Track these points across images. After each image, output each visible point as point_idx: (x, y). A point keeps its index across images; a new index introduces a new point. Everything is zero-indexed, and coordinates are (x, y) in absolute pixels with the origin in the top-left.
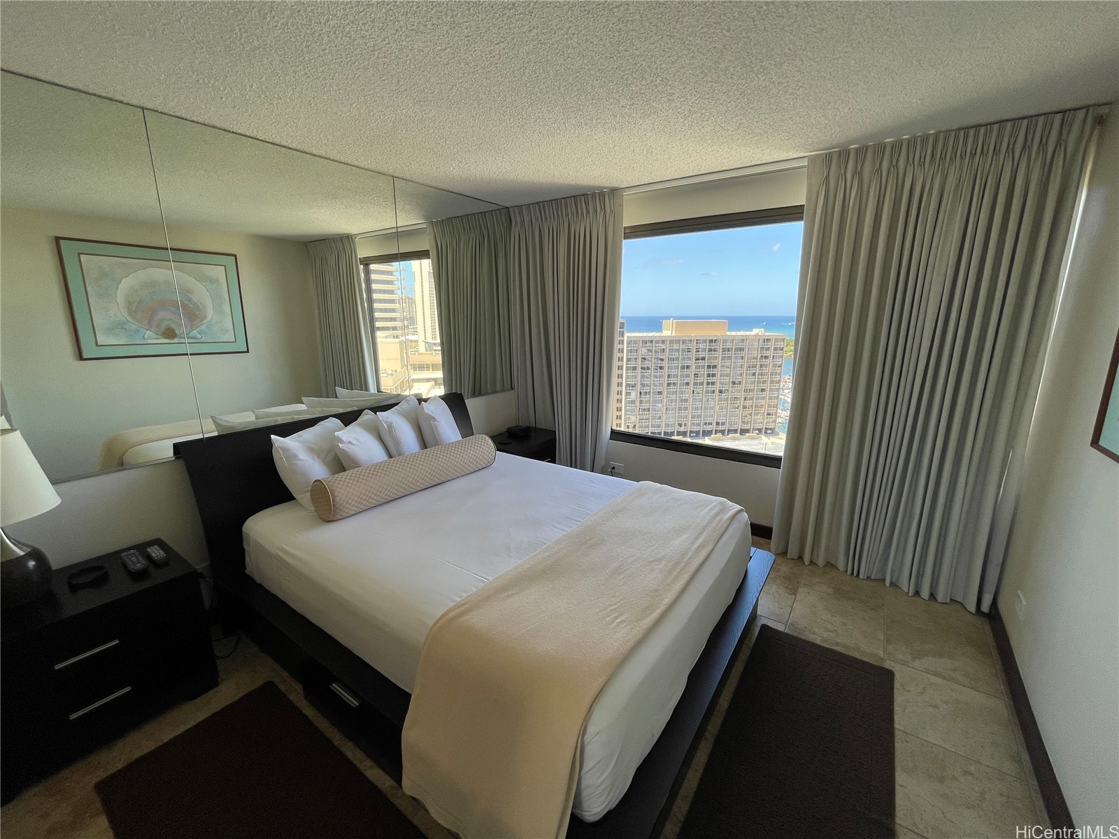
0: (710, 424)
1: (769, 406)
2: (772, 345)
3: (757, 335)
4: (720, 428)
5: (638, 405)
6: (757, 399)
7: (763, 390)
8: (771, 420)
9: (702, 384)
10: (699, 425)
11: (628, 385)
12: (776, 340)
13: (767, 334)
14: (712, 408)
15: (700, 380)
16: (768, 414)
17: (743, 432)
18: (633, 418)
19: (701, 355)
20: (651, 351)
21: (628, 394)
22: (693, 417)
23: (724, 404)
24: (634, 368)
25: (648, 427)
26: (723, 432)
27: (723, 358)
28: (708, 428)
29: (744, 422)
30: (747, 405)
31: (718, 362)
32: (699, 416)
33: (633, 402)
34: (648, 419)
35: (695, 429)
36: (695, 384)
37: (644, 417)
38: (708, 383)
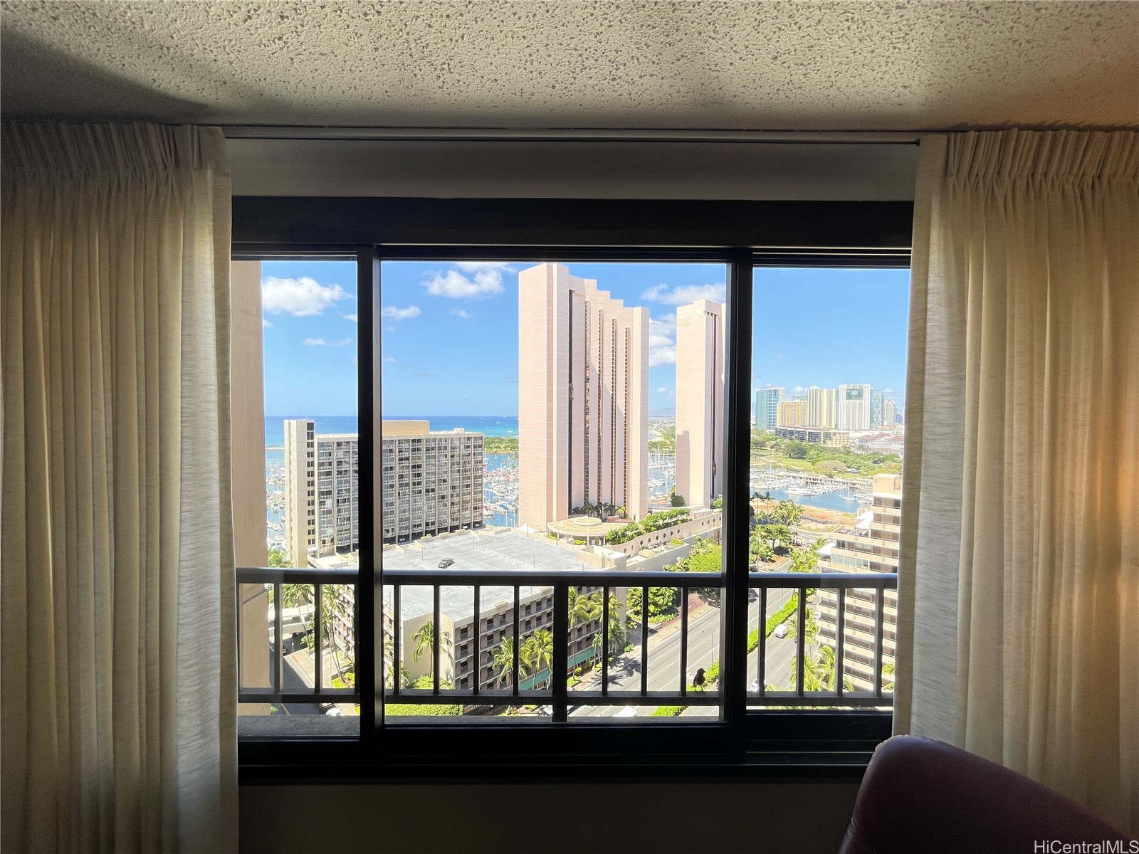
0: (420, 525)
1: (475, 500)
2: (472, 443)
3: (458, 434)
4: (431, 528)
5: (336, 515)
6: (464, 494)
7: (468, 486)
8: (478, 514)
9: (407, 485)
10: (407, 528)
11: (322, 493)
12: (475, 438)
13: (467, 433)
14: (420, 509)
15: (405, 481)
16: (475, 508)
17: (453, 529)
18: (330, 531)
19: (405, 455)
20: (349, 452)
21: (322, 503)
22: (401, 520)
23: (432, 503)
24: (329, 474)
25: (349, 539)
26: (433, 533)
27: (428, 457)
28: (417, 530)
29: (453, 519)
30: (455, 501)
31: (423, 462)
32: (408, 519)
33: (329, 512)
34: (349, 529)
35: (404, 533)
36: (401, 485)
37: (344, 528)
38: (414, 484)
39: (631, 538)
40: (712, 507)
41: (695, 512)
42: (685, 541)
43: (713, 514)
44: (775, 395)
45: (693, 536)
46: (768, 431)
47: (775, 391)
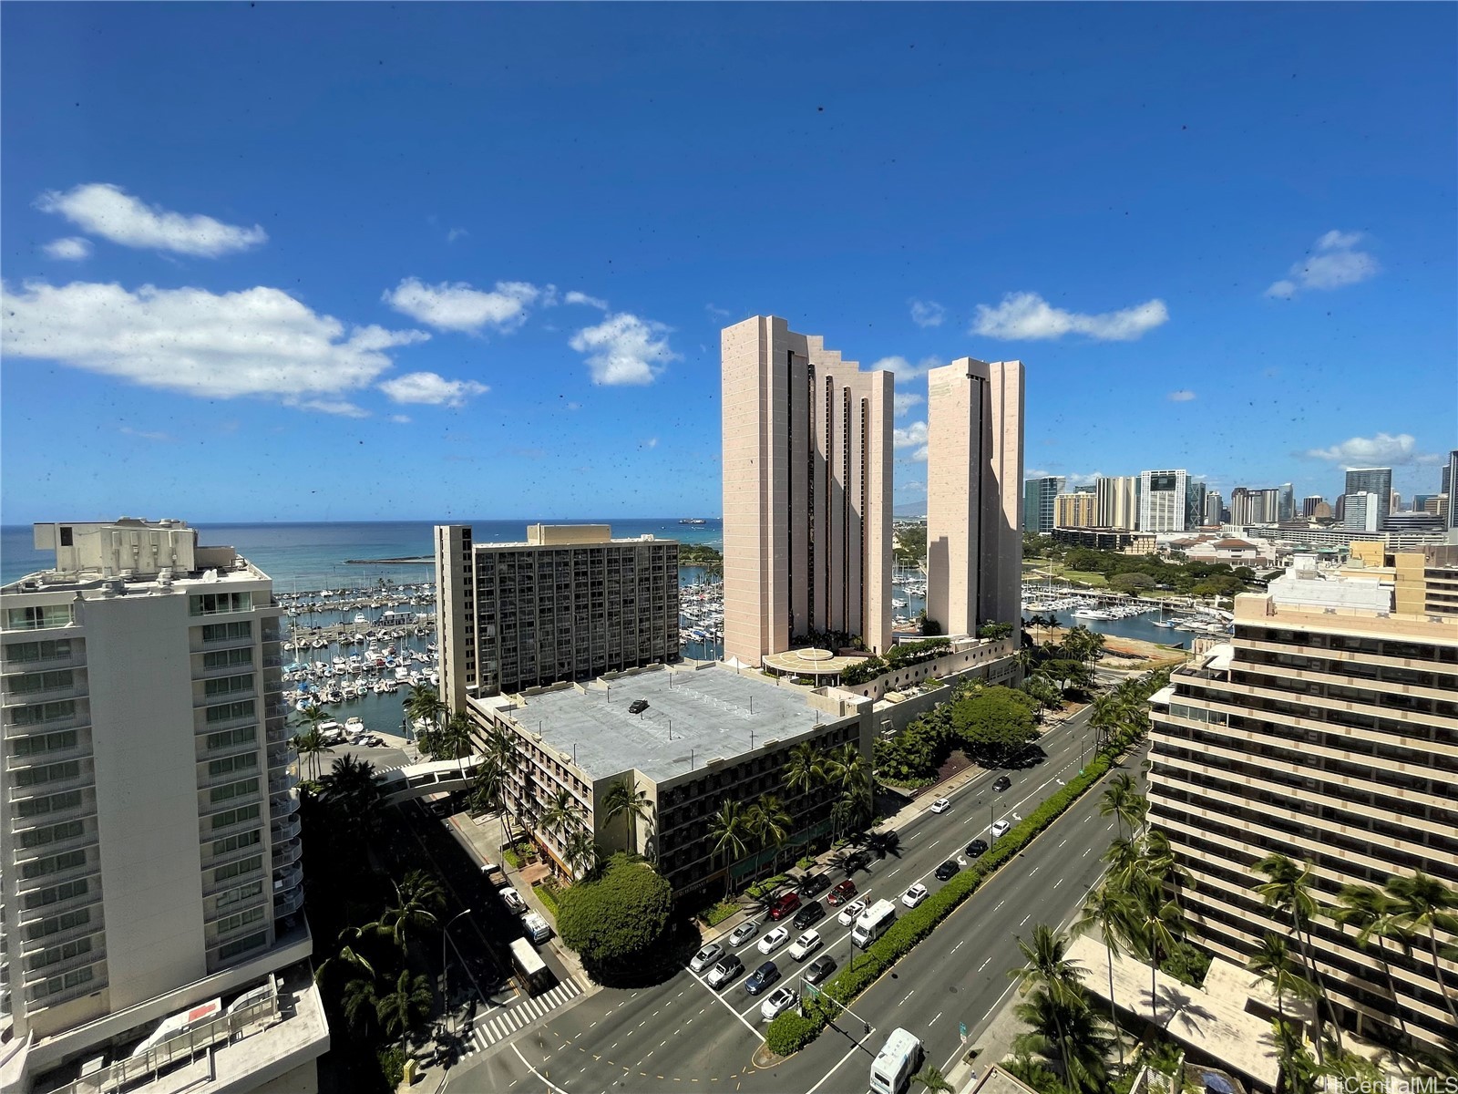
0: (601, 657)
1: (669, 627)
2: (663, 553)
3: (646, 542)
4: (616, 660)
5: (499, 645)
6: (655, 619)
7: (660, 608)
8: (673, 643)
9: (586, 606)
10: (586, 661)
11: (481, 618)
12: (669, 547)
13: (656, 540)
14: (601, 637)
15: (583, 602)
16: (669, 636)
17: (643, 663)
18: (493, 665)
19: (582, 568)
20: (514, 566)
21: (482, 630)
22: (578, 651)
23: (616, 630)
24: (490, 593)
25: (517, 674)
26: (618, 667)
27: (609, 572)
28: (600, 663)
29: (642, 651)
30: (644, 627)
31: (605, 577)
32: (587, 649)
33: (492, 641)
34: (516, 663)
35: (582, 667)
36: (578, 607)
37: (510, 660)
38: (594, 605)
39: (874, 677)
40: (979, 636)
41: (956, 642)
42: (946, 681)
43: (980, 645)
44: (1052, 485)
45: (954, 674)
46: (1041, 534)
47: (1051, 480)
